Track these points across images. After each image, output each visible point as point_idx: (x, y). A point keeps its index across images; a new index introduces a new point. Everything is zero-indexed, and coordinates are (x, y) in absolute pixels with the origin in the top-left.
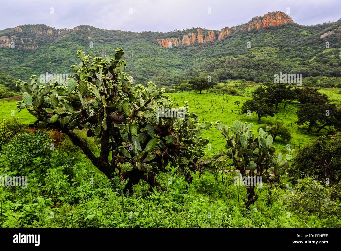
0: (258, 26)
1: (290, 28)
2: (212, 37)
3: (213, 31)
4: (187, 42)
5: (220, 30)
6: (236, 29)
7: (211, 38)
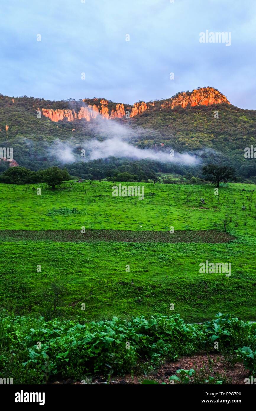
0: (184, 104)
1: (226, 110)
2: (121, 114)
3: (122, 105)
4: (85, 117)
5: (132, 104)
6: (154, 105)
7: (119, 114)
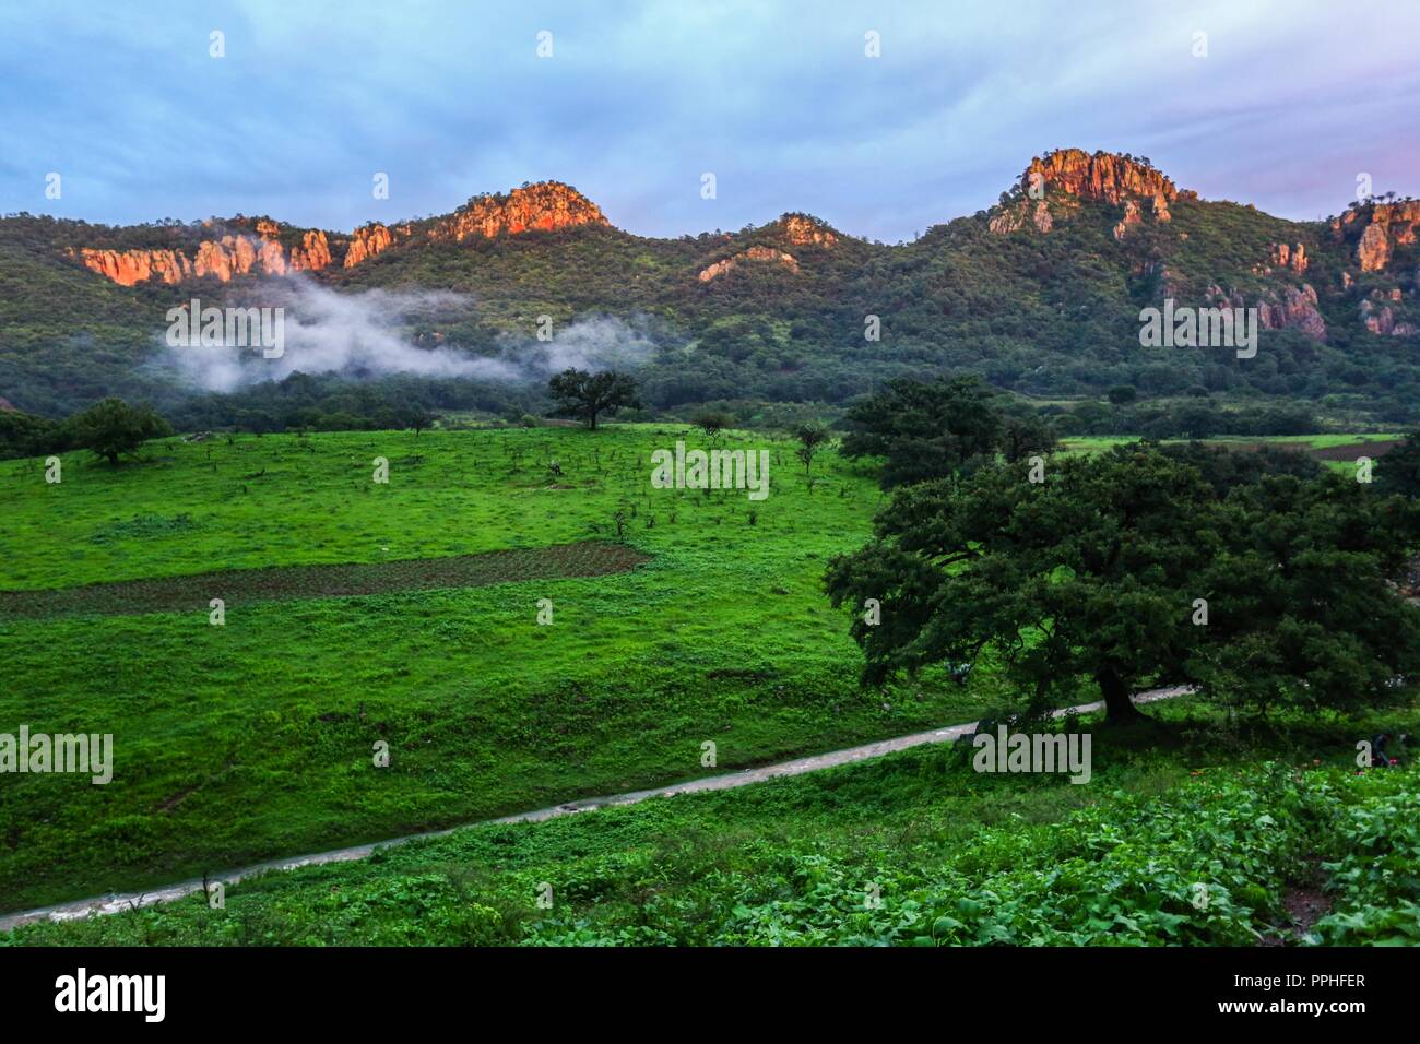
0: (490, 227)
1: (600, 241)
2: (320, 258)
3: (322, 236)
4: (217, 271)
5: (349, 232)
6: (409, 233)
7: (314, 260)
